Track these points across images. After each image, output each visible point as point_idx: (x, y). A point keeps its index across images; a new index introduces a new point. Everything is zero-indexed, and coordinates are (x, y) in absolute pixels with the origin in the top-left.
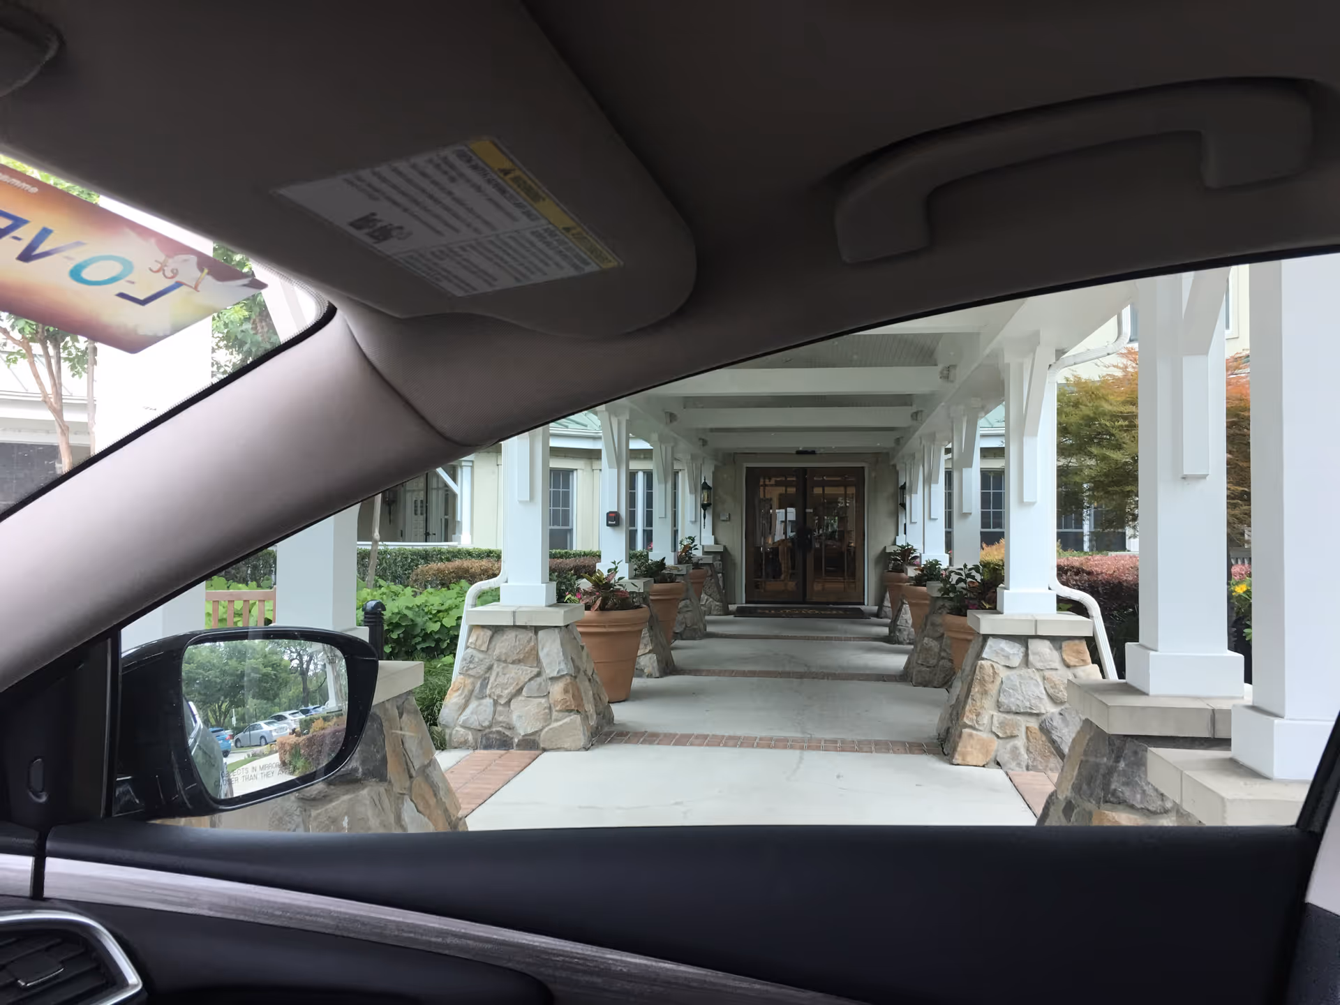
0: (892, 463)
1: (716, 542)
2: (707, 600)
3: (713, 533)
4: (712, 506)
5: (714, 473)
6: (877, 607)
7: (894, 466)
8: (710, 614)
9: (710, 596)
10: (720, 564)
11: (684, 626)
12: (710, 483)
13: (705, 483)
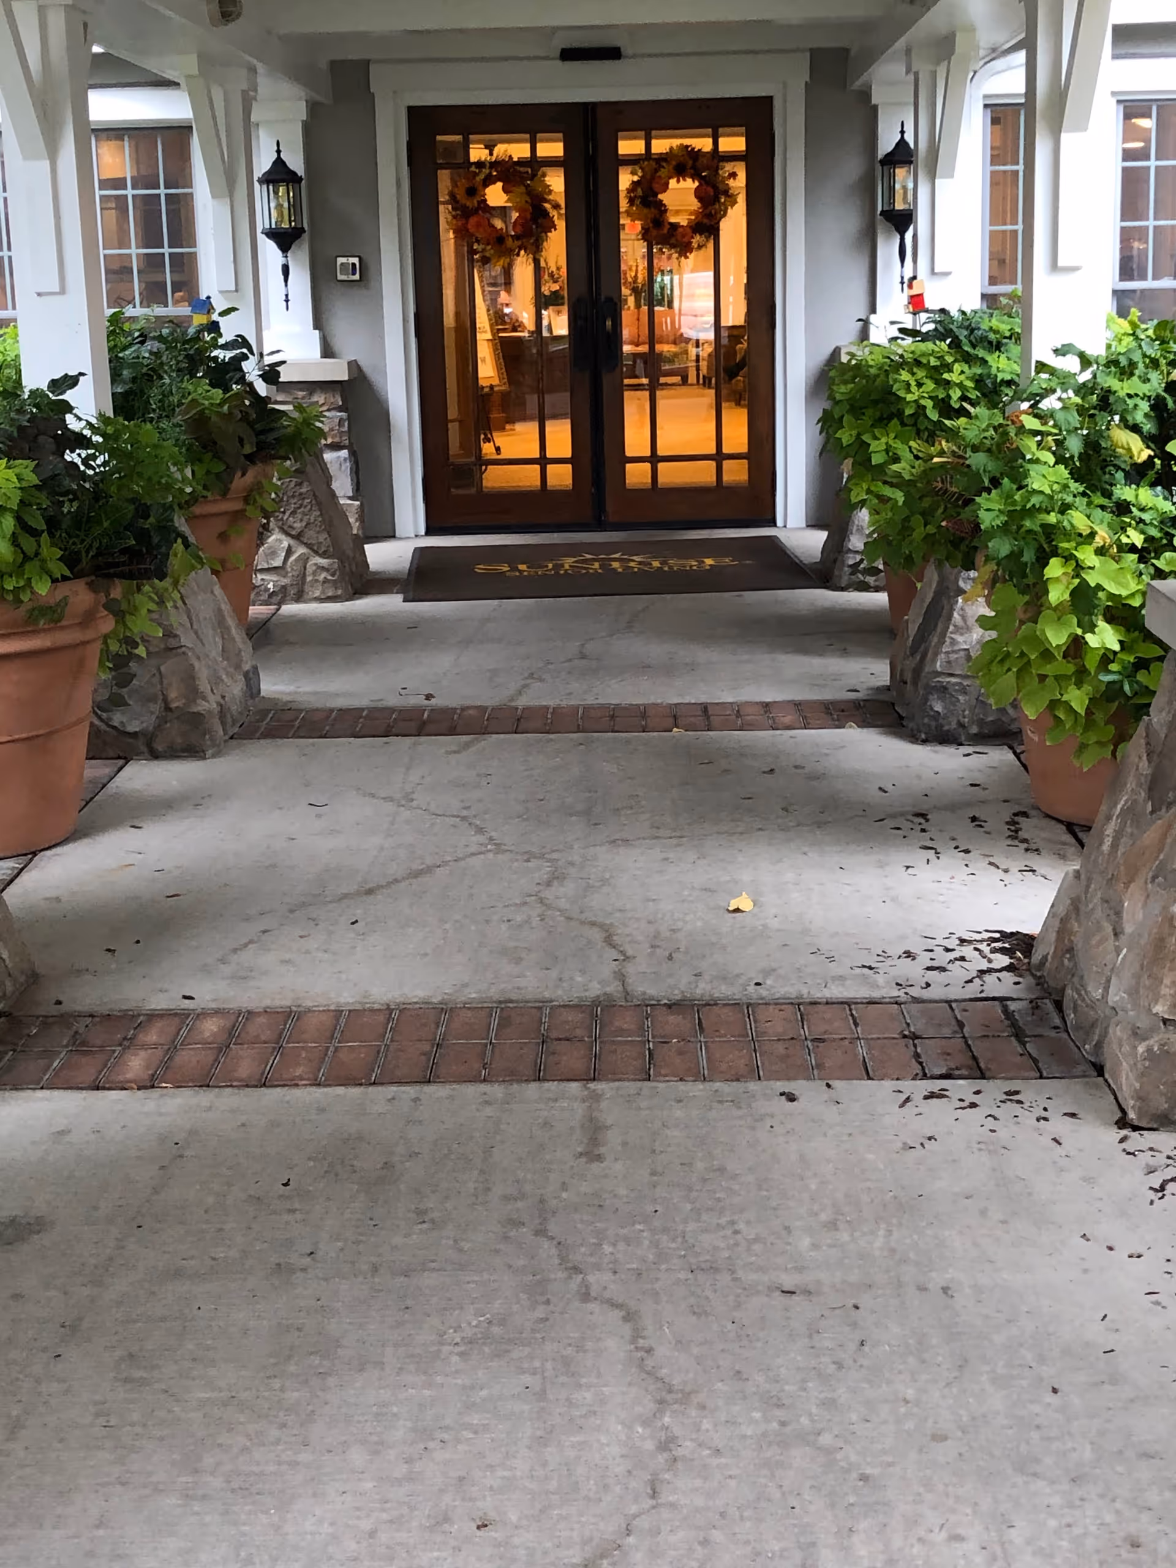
0: (858, 84)
1: (327, 352)
2: (289, 552)
3: (318, 324)
4: (306, 236)
5: (309, 130)
6: (822, 536)
7: (865, 95)
8: (299, 598)
9: (298, 537)
10: (341, 422)
11: (156, 708)
12: (296, 162)
13: (279, 163)
